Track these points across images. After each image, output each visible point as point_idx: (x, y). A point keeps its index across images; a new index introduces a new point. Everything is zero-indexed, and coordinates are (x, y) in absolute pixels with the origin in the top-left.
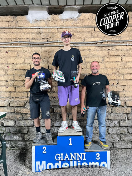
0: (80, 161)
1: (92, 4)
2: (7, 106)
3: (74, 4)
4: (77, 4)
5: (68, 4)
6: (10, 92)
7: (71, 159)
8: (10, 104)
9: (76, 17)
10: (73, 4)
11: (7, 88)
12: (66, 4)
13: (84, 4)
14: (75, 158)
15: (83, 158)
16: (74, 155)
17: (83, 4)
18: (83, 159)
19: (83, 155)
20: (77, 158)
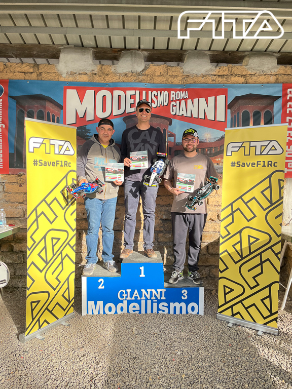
0: (156, 301)
1: (168, 48)
3: (137, 47)
4: (142, 47)
5: (127, 48)
7: (143, 298)
9: (141, 70)
10: (135, 48)
12: (124, 47)
13: (155, 48)
14: (148, 297)
15: (161, 296)
16: (147, 292)
17: (153, 48)
18: (160, 298)
19: (161, 292)
20: (151, 296)
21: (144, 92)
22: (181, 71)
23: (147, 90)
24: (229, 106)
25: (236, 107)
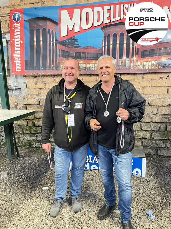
2: (37, 105)
6: (40, 89)
8: (40, 103)
11: (36, 84)
21: (118, 6)
23: (120, 4)
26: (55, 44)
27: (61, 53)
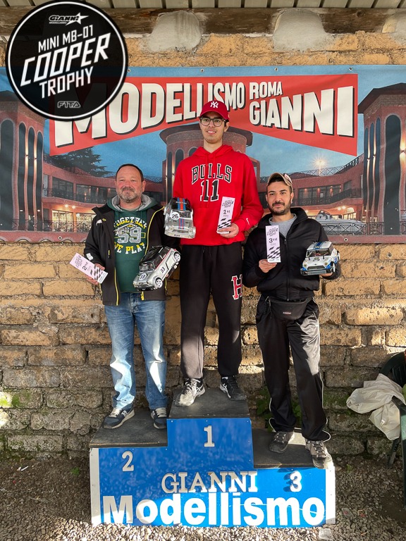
1: (243, 6)
3: (186, 4)
4: (195, 4)
9: (194, 45)
10: (182, 6)
13: (220, 6)
17: (216, 6)
21: (199, 86)
22: (269, 45)
23: (205, 81)
24: (361, 108)
25: (374, 109)
26: (35, 162)
27: (51, 187)
